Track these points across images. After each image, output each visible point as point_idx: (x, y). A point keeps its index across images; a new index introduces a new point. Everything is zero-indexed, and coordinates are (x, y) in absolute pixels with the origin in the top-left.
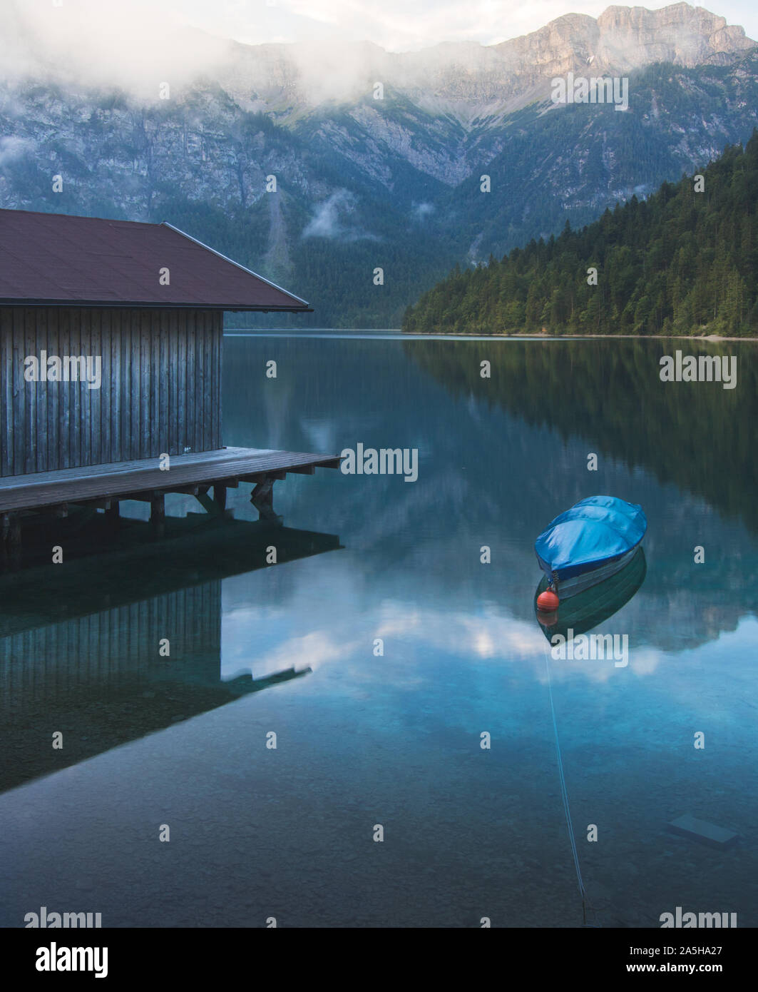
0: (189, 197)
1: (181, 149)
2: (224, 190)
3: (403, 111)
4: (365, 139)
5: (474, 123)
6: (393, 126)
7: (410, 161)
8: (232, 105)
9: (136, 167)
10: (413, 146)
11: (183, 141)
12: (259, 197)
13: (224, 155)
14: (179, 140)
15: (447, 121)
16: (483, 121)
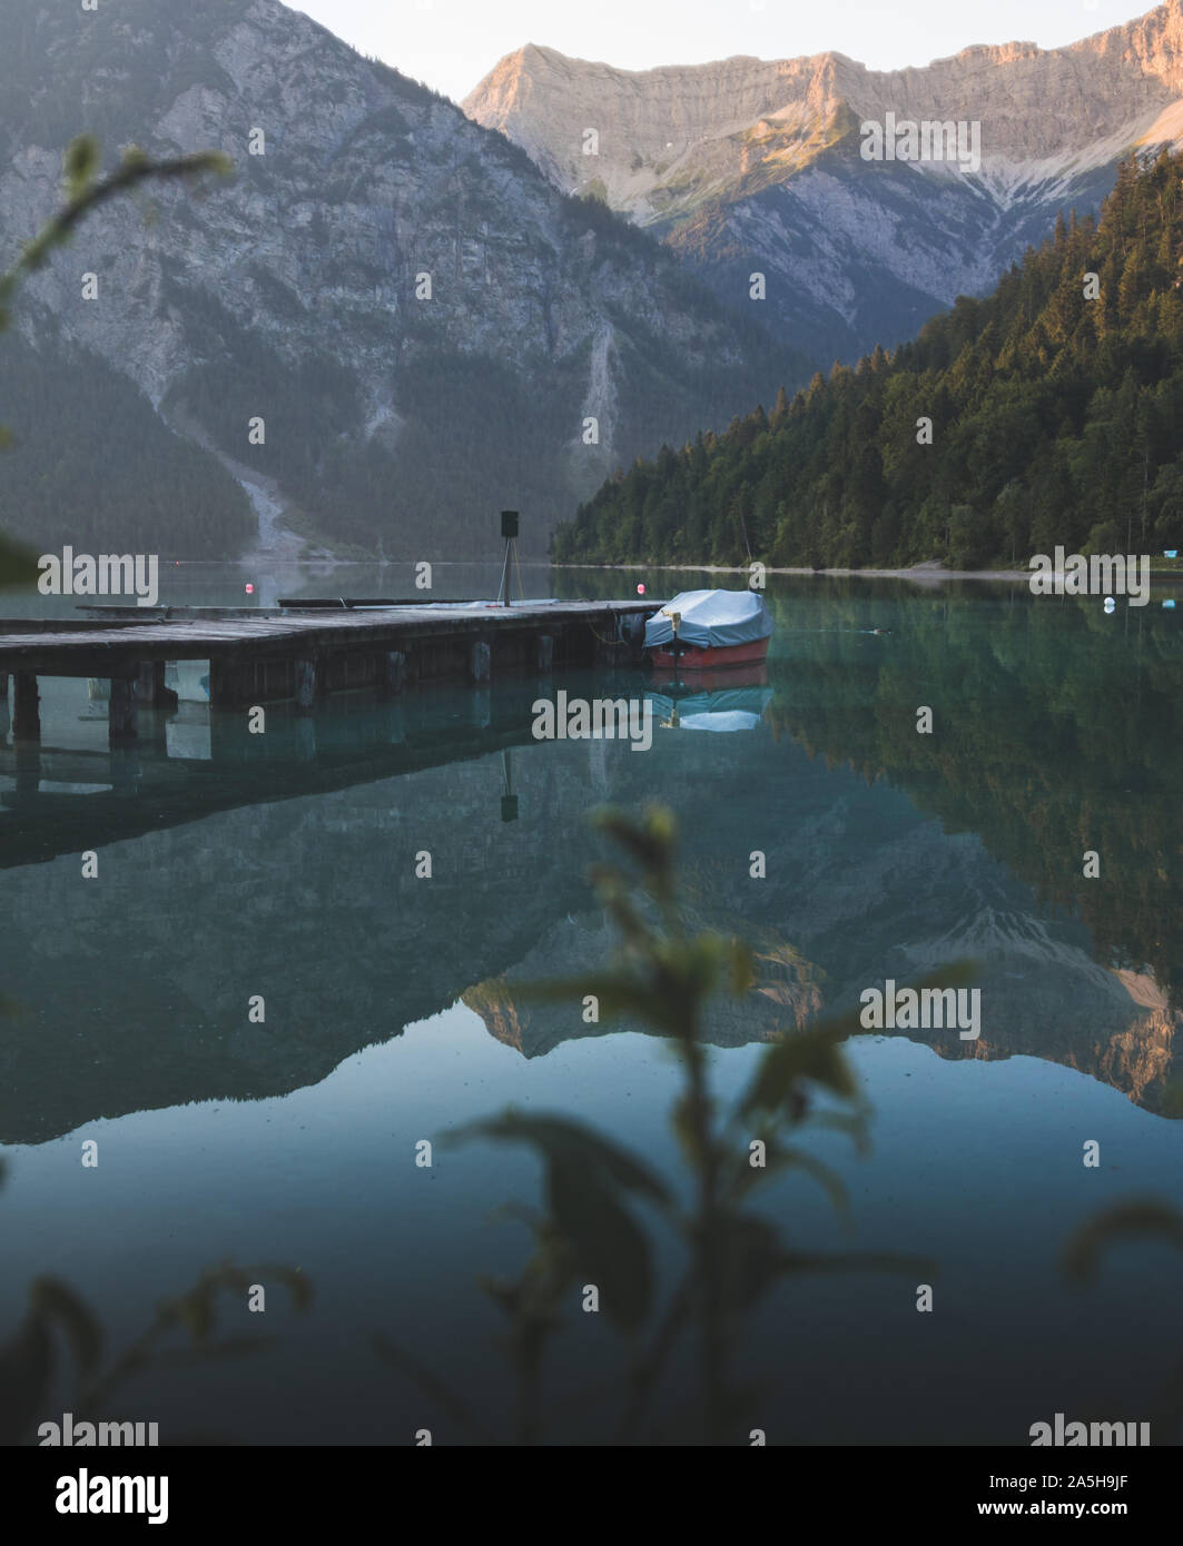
0: (460, 346)
1: (452, 267)
2: (519, 333)
3: (886, 177)
4: (812, 231)
5: (1017, 195)
6: (866, 206)
7: (891, 268)
8: (546, 185)
9: (378, 299)
10: (899, 241)
11: (454, 251)
12: (575, 344)
13: (519, 274)
14: (447, 251)
15: (969, 192)
16: (1034, 188)
